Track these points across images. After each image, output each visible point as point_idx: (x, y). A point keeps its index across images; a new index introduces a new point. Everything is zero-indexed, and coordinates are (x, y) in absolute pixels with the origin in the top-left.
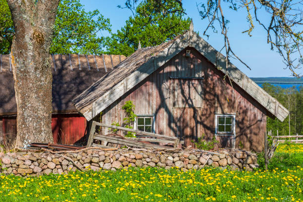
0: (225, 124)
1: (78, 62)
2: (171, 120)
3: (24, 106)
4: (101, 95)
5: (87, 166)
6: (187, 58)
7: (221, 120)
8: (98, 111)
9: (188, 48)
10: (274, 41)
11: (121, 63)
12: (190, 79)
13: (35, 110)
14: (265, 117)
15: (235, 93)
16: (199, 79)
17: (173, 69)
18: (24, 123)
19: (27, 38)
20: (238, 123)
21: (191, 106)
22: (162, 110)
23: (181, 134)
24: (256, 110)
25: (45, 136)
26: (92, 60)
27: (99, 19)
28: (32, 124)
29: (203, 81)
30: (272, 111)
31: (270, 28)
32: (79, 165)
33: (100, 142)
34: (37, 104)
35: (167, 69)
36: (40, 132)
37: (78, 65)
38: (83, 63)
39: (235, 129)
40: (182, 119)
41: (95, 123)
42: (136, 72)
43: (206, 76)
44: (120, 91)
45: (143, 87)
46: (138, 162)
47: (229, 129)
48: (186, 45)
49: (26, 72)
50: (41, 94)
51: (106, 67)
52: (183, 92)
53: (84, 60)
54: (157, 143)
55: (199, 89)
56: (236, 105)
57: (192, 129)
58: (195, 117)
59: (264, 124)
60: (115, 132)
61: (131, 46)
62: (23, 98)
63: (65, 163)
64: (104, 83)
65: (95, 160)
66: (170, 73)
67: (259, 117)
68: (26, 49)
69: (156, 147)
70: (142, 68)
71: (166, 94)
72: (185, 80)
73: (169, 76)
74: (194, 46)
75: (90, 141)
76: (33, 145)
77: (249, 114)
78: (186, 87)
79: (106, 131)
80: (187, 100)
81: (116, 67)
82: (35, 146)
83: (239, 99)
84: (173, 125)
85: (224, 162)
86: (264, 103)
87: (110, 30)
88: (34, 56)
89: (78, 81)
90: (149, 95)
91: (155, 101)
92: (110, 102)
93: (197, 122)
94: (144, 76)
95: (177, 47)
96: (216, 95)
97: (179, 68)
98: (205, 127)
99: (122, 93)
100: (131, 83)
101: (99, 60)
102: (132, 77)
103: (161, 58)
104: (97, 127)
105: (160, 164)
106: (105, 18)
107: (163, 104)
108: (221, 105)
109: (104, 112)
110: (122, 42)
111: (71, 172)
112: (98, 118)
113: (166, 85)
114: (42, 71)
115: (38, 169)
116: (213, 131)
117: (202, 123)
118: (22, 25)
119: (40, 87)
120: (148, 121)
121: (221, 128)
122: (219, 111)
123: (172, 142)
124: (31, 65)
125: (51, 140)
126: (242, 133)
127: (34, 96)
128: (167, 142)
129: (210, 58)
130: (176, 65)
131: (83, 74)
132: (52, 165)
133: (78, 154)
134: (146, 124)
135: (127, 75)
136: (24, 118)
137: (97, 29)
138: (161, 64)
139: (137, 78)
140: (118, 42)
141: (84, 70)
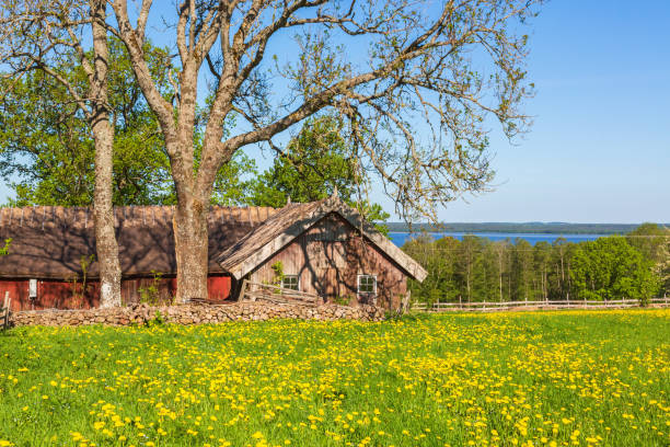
0: (367, 285)
1: (219, 214)
2: (314, 279)
3: (183, 266)
4: (249, 255)
5: (239, 317)
6: (331, 221)
7: (363, 280)
8: (247, 270)
9: (332, 212)
10: (401, 212)
11: (269, 218)
12: (333, 242)
13: (193, 269)
14: (406, 278)
15: (376, 255)
16: (342, 242)
17: (317, 231)
18: (183, 280)
19: (188, 208)
20: (378, 283)
21: (334, 266)
22: (307, 269)
23: (322, 292)
24: (396, 271)
25: (201, 293)
26: (235, 213)
27: (243, 160)
28: (190, 281)
29: (346, 243)
30: (412, 272)
31: (398, 201)
32: (232, 316)
33: (248, 298)
34: (196, 265)
35: (312, 232)
36: (197, 288)
37: (220, 218)
38: (225, 216)
39: (376, 290)
40: (325, 278)
41: (245, 281)
42: (283, 234)
43: (349, 238)
44: (267, 252)
45: (289, 249)
46: (283, 315)
47: (371, 288)
48: (328, 210)
49: (186, 236)
50: (199, 255)
51: (252, 221)
52: (326, 254)
53: (227, 212)
54: (301, 300)
55: (342, 250)
56: (377, 266)
57: (334, 288)
58: (337, 277)
59: (403, 285)
60: (265, 289)
61: (282, 190)
62: (182, 259)
63: (220, 314)
64: (251, 240)
65: (246, 312)
66: (315, 235)
67: (400, 278)
68: (187, 216)
69: (299, 302)
70: (288, 231)
71: (311, 256)
72: (328, 242)
73: (313, 238)
74: (337, 209)
75: (241, 296)
76: (193, 300)
77: (389, 275)
78: (329, 249)
79: (254, 288)
80: (331, 262)
81: (263, 223)
82: (195, 301)
83: (380, 260)
84: (317, 284)
85: (356, 316)
86: (403, 265)
87: (256, 173)
88: (193, 224)
89: (219, 236)
90: (295, 254)
91: (300, 261)
92: (259, 262)
93: (339, 282)
94: (290, 238)
95: (321, 211)
96: (357, 256)
97: (324, 230)
98: (347, 286)
99: (269, 255)
100: (278, 244)
101: (244, 213)
102: (278, 239)
103: (307, 221)
104: (248, 284)
105: (301, 316)
106: (250, 158)
107: (307, 264)
108: (362, 266)
109: (252, 271)
110: (270, 185)
111: (225, 322)
112: (247, 276)
113: (311, 246)
114: (200, 236)
115: (197, 320)
116: (355, 290)
117: (344, 283)
118: (184, 197)
119: (198, 250)
120: (294, 281)
121: (363, 288)
122: (360, 272)
123: (312, 299)
124: (191, 230)
125: (206, 296)
126: (383, 293)
127: (193, 257)
128: (309, 298)
129: (352, 222)
130: (320, 228)
131: (225, 228)
132: (209, 316)
133: (231, 307)
134: (292, 283)
135: (274, 237)
136: (183, 276)
137: (240, 171)
138: (306, 227)
139: (283, 239)
140: (266, 185)
141: (227, 223)
